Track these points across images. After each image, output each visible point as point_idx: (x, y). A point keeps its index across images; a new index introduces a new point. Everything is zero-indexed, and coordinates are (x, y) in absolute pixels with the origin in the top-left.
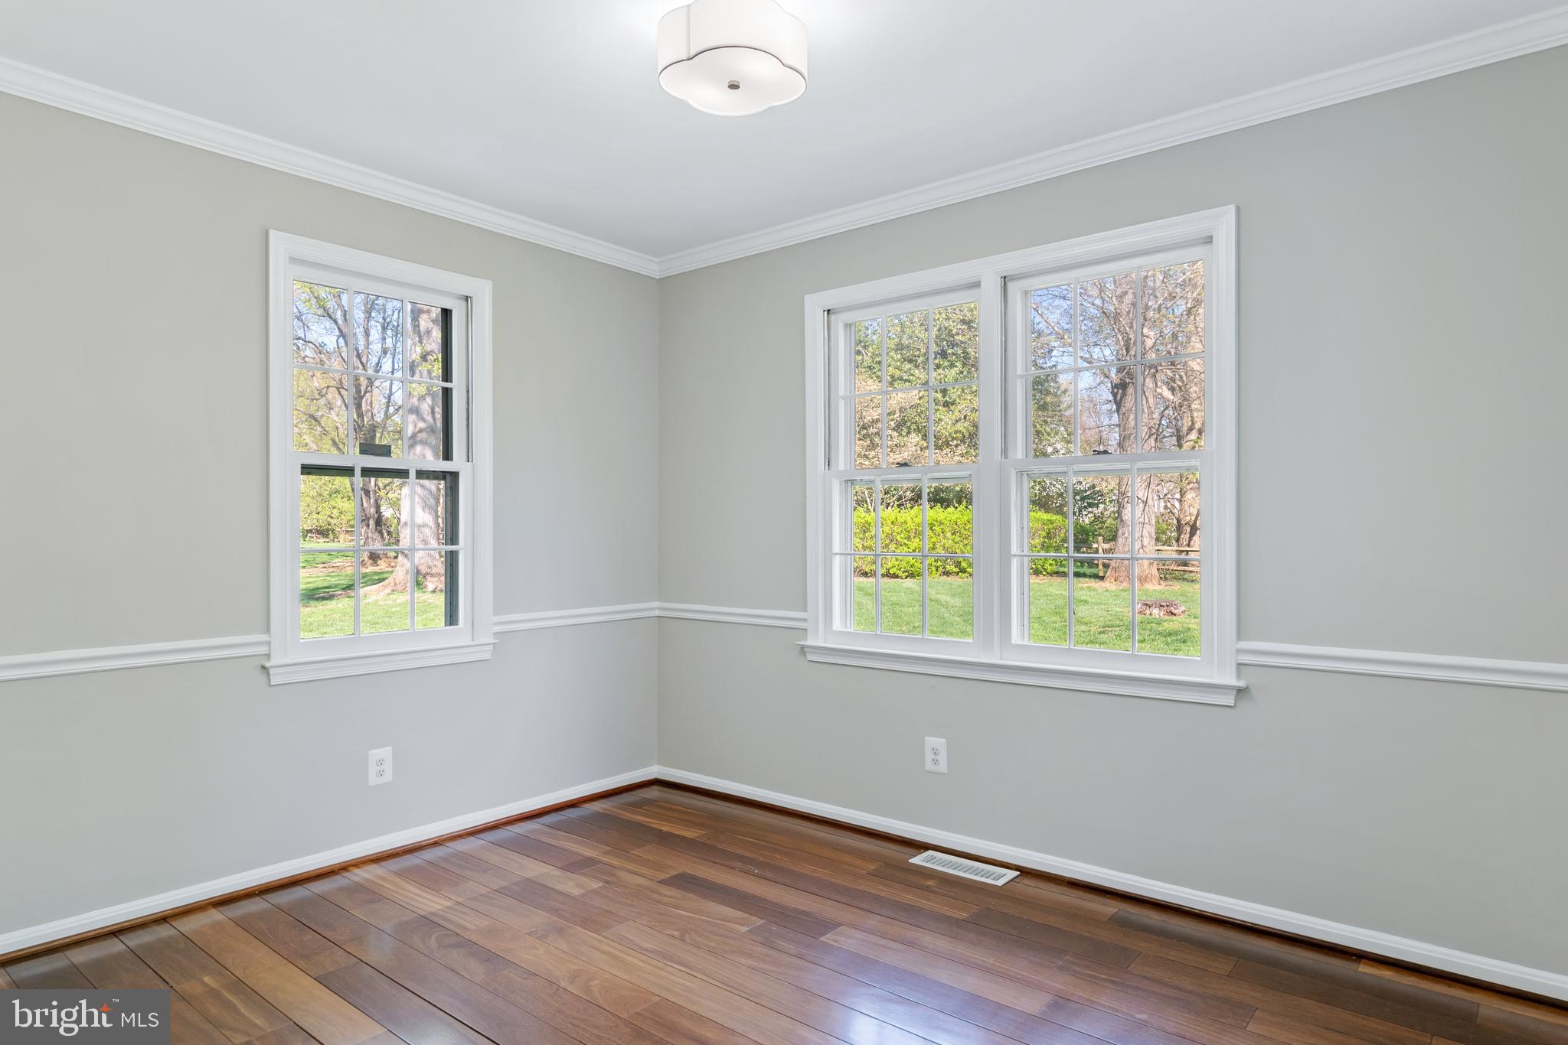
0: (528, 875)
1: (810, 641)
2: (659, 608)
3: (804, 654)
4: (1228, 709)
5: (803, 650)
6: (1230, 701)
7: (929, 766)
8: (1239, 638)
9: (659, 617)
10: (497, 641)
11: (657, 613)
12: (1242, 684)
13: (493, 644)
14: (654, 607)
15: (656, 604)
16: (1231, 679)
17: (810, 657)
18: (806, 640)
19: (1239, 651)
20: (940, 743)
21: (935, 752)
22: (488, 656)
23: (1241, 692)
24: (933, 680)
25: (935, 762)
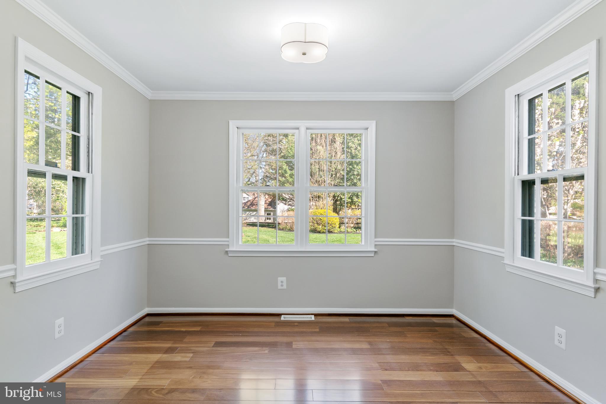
0: (156, 360)
1: (231, 249)
2: (149, 241)
3: (228, 254)
4: (372, 257)
5: (227, 252)
6: (373, 255)
7: (280, 287)
8: (376, 237)
9: (148, 244)
10: (102, 259)
11: (148, 243)
12: (376, 250)
13: (101, 261)
14: (147, 240)
15: (148, 239)
16: (373, 249)
17: (230, 255)
18: (229, 249)
19: (375, 241)
20: (284, 279)
21: (282, 282)
22: (98, 267)
23: (375, 252)
24: (281, 258)
25: (282, 285)
